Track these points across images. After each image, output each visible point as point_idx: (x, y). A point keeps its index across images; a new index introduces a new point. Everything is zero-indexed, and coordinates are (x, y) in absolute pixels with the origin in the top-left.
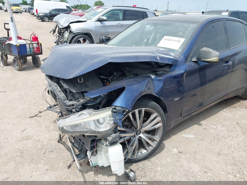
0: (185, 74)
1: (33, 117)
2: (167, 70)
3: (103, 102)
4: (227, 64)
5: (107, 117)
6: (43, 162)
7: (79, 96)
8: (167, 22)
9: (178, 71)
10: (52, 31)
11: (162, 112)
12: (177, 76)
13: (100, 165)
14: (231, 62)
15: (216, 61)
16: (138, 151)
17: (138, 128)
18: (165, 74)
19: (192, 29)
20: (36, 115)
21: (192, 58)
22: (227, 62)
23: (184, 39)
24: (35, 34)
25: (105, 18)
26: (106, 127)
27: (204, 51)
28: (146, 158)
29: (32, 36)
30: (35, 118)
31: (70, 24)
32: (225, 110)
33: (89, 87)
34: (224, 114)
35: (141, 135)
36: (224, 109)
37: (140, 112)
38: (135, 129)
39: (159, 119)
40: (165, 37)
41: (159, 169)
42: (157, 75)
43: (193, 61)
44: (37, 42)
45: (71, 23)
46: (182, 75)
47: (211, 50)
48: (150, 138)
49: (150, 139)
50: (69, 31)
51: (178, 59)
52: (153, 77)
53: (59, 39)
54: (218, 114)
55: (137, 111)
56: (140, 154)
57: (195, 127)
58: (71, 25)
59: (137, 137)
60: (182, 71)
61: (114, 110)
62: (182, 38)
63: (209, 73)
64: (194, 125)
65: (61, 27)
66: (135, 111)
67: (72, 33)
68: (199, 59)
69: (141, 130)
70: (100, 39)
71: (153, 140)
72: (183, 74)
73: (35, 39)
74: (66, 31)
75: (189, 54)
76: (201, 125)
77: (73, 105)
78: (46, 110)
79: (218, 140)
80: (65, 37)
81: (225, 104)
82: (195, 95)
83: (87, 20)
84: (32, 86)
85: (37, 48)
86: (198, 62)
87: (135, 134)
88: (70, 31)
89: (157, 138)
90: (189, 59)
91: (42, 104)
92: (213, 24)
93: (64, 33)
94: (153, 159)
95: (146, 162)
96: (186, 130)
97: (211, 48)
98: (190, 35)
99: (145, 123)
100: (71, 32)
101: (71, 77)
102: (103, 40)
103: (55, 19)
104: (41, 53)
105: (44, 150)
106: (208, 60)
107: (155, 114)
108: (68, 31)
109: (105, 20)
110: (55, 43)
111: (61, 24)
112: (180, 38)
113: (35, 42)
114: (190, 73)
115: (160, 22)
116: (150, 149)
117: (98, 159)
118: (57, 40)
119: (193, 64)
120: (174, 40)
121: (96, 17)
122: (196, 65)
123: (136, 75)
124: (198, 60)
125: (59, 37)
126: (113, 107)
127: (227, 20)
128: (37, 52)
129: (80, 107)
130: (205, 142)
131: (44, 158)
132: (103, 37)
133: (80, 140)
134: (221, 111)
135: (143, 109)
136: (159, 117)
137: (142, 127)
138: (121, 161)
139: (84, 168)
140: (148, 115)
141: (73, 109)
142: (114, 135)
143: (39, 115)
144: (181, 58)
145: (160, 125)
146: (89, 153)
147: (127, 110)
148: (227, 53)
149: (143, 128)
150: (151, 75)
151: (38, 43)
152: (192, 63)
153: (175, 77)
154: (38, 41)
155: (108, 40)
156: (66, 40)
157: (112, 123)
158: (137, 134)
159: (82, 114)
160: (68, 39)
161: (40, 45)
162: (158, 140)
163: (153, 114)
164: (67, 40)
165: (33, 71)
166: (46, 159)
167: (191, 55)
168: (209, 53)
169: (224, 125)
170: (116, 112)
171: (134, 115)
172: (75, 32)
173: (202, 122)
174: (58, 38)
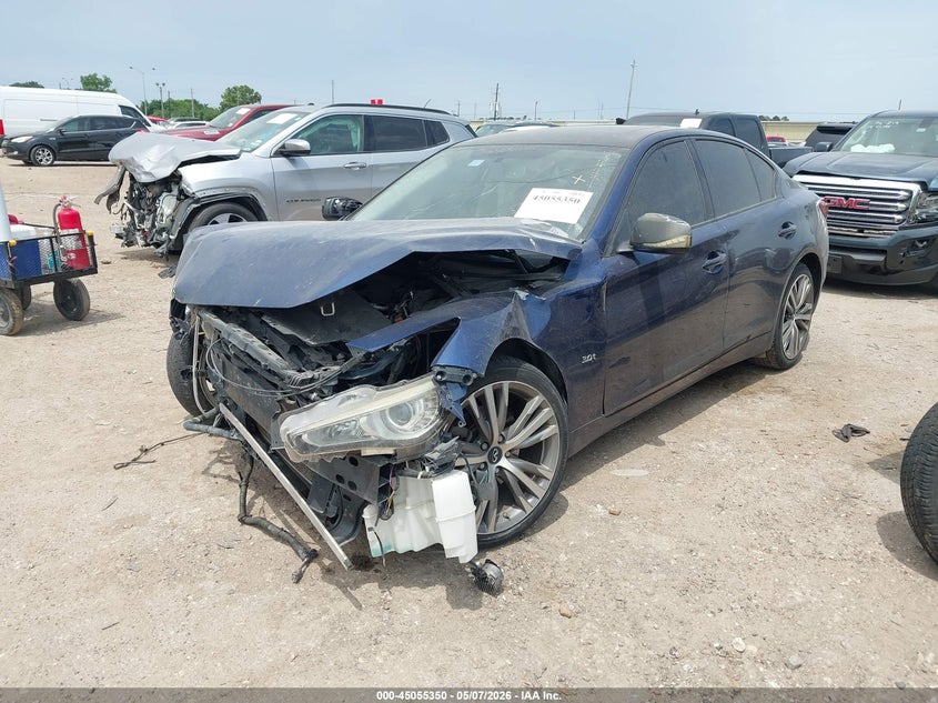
0: (604, 287)
1: (128, 464)
2: (557, 276)
3: (398, 367)
4: (715, 260)
5: (417, 399)
6: (210, 575)
7: (321, 357)
8: (534, 147)
9: (583, 281)
10: (104, 195)
11: (555, 392)
12: (585, 293)
13: (401, 550)
14: (724, 255)
15: (683, 245)
16: (498, 512)
17: (495, 444)
18: (551, 287)
19: (607, 165)
20: (135, 460)
21: (617, 244)
22: (713, 255)
23: (591, 194)
24: (71, 205)
25: (304, 144)
26: (416, 428)
27: (650, 222)
28: (520, 533)
29: (59, 210)
30: (134, 467)
31: (180, 166)
32: (724, 401)
33: (349, 329)
34: (723, 411)
35: (504, 463)
36: (721, 399)
37: (497, 393)
38: (485, 446)
39: (547, 412)
40: (535, 192)
41: (563, 557)
42: (531, 290)
43: (622, 253)
44: (76, 231)
45: (184, 164)
46: (598, 287)
47: (668, 219)
48: (531, 470)
49: (529, 474)
50: (175, 192)
51: (581, 246)
52: (522, 294)
53: (133, 223)
54: (706, 412)
55: (488, 390)
56: (502, 520)
57: (647, 450)
58: (183, 170)
59: (493, 468)
60: (596, 280)
61: (439, 377)
62: (583, 192)
63: (666, 284)
64: (641, 445)
65: (144, 179)
66: (484, 391)
67: (187, 197)
68: (637, 246)
69: (501, 446)
70: (326, 207)
71: (538, 478)
72: (601, 285)
73: (71, 219)
74: (165, 194)
75: (609, 233)
76: (662, 443)
77: (312, 380)
78: (162, 444)
79: (715, 475)
80: (162, 215)
81: (724, 386)
82: (625, 360)
83: (242, 151)
84: (81, 379)
85: (77, 252)
86: (636, 253)
87: (484, 458)
88: (181, 192)
89: (548, 468)
90: (610, 248)
91: (141, 430)
92: (665, 150)
93: (155, 198)
94: (541, 536)
95: (522, 547)
96: (620, 460)
97: (665, 213)
98: (606, 181)
99: (511, 427)
100: (182, 197)
101: (306, 298)
102: (335, 210)
103: (119, 151)
104: (93, 270)
105: (201, 548)
106: (663, 244)
107: (537, 398)
108: (170, 191)
109: (306, 153)
110: (119, 236)
111: (147, 170)
112: (578, 192)
113: (71, 231)
114: (617, 285)
115: (510, 149)
116: (531, 503)
117: (396, 529)
118: (126, 226)
119: (623, 261)
120: (563, 199)
121: (273, 143)
122: (632, 262)
123: (475, 292)
124: (635, 248)
125: (132, 214)
126: (436, 369)
127: (700, 138)
128: (80, 267)
129: (333, 383)
130: (678, 484)
131: (210, 566)
132: (337, 201)
133: (340, 478)
134: (715, 406)
135: (506, 385)
136: (548, 406)
137: (504, 439)
138: (467, 515)
139: (344, 578)
140: (517, 404)
141: (312, 392)
142: (443, 446)
143: (145, 458)
144: (587, 245)
145: (552, 429)
146: (368, 514)
147: (474, 376)
148: (709, 230)
149: (507, 442)
150: (518, 292)
151: (81, 235)
152: (619, 257)
153: (579, 295)
154: (80, 228)
155: (352, 208)
156: (165, 222)
157: (433, 418)
158: (491, 459)
159: (349, 398)
160: (173, 221)
161: (87, 242)
162: (550, 476)
163: (531, 398)
164: (169, 223)
165: (64, 332)
166: (216, 568)
167: (613, 237)
168: (663, 225)
169: (726, 440)
170: (444, 383)
171: (481, 401)
172: (199, 195)
173: (663, 437)
174: (129, 218)
